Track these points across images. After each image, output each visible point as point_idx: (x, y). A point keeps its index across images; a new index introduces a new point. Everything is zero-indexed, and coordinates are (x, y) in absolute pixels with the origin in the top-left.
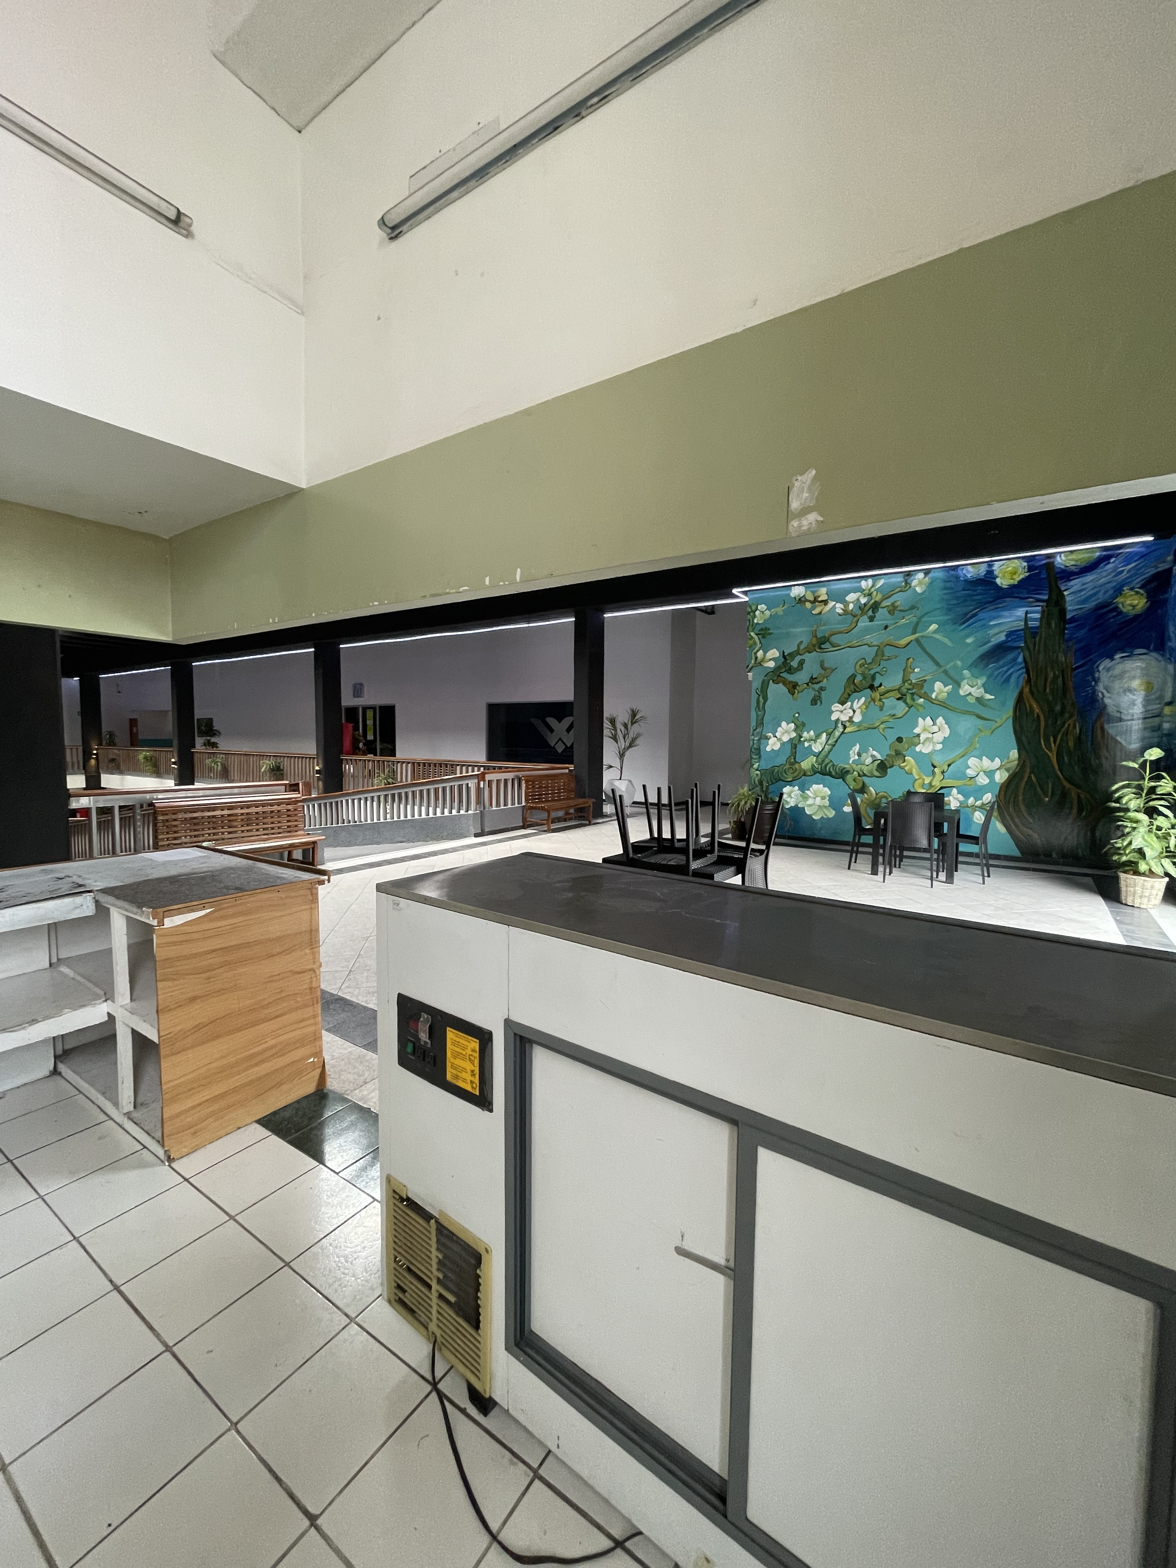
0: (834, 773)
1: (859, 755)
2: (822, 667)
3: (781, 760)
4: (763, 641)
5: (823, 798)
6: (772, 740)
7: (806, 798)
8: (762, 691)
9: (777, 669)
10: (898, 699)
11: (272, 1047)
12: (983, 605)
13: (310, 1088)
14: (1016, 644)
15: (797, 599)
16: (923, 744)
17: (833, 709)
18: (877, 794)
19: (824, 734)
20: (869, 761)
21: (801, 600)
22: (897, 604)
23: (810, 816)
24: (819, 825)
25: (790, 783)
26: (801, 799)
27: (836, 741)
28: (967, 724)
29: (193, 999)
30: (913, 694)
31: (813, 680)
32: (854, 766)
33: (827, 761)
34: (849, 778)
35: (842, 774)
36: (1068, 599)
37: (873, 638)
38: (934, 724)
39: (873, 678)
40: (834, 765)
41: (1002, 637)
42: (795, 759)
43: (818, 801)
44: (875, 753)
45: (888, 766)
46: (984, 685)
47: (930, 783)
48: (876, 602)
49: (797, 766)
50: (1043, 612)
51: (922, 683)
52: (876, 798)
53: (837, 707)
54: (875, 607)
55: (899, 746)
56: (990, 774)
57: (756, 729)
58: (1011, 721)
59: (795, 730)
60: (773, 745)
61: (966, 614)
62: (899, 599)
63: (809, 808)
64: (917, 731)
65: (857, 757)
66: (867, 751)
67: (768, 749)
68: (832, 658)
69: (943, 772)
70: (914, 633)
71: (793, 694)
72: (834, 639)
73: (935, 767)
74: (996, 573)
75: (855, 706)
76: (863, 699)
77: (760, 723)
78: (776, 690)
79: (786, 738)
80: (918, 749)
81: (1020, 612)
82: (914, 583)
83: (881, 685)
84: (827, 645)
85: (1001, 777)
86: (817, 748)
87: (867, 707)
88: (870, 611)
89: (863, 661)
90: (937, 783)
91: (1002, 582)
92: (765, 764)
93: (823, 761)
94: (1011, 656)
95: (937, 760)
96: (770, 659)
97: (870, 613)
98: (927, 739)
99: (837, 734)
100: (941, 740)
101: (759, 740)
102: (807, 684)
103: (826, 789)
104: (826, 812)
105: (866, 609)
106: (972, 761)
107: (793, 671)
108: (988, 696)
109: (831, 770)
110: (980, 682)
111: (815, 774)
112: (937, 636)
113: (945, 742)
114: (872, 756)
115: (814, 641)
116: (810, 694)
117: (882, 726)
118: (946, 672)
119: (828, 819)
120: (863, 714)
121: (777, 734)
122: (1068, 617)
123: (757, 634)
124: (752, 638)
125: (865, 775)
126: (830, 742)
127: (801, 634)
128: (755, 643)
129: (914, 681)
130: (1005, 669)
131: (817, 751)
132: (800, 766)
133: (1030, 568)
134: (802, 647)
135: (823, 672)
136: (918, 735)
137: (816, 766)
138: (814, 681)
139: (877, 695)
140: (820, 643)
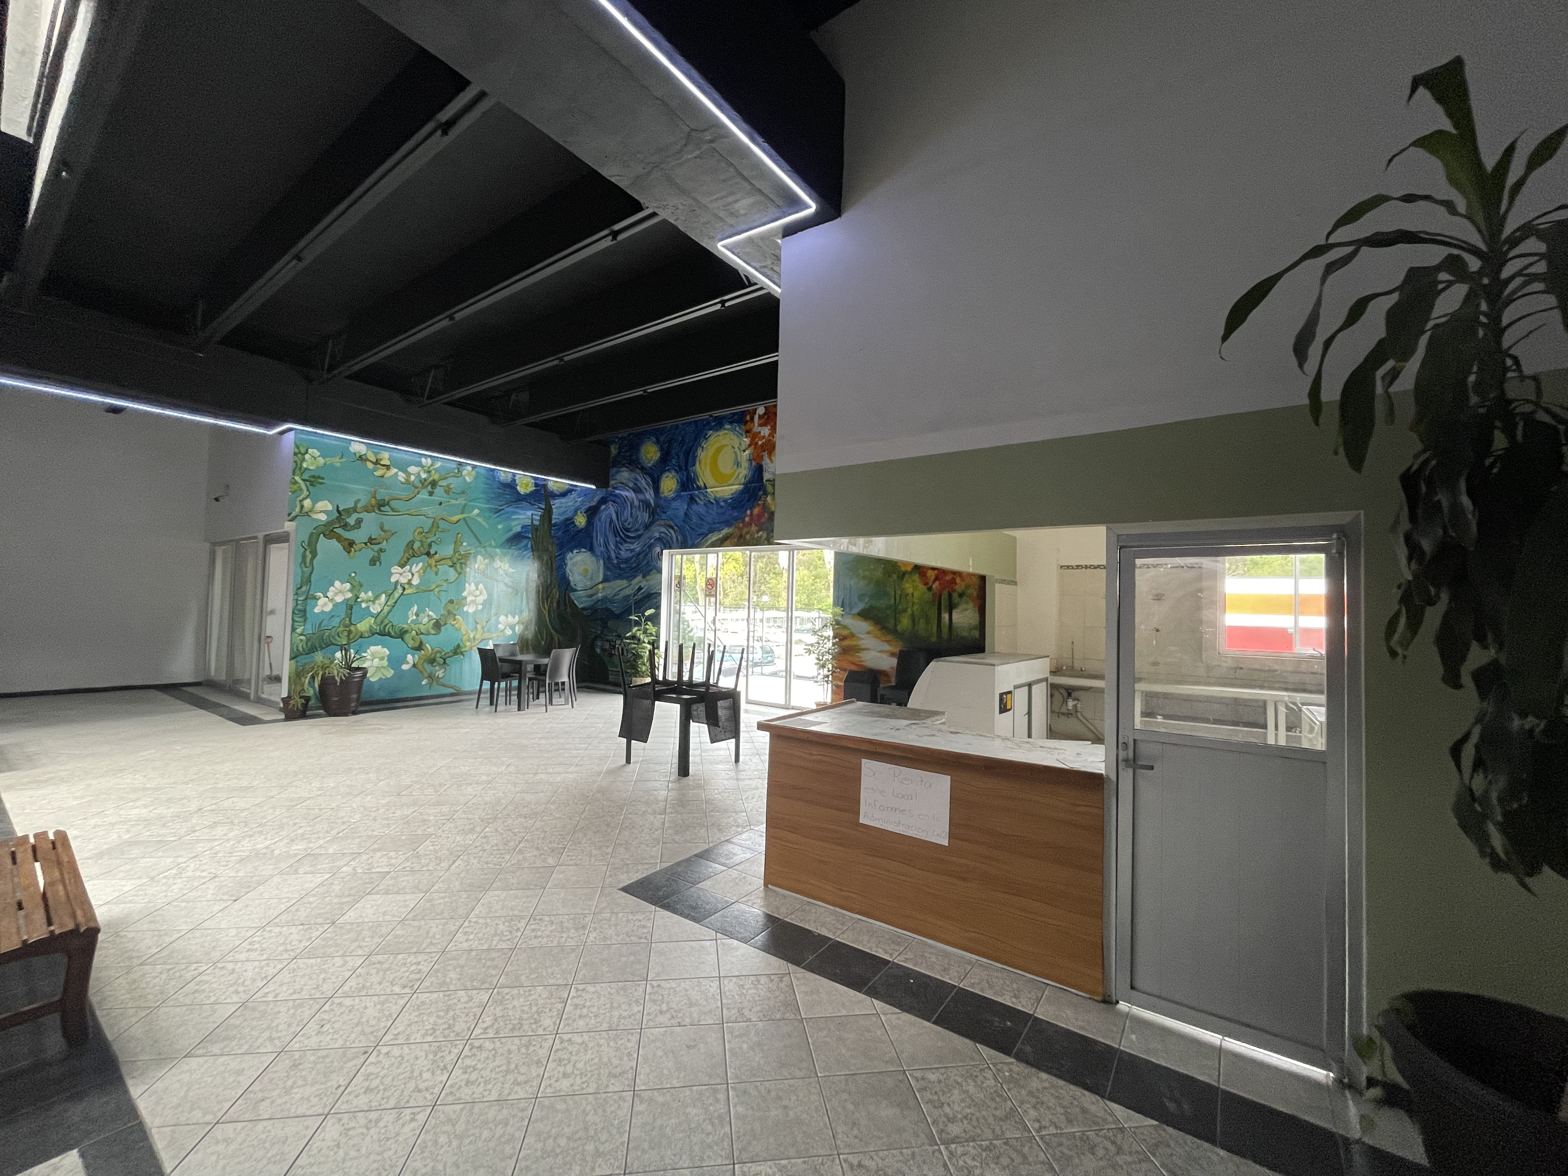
0: (393, 634)
1: (417, 615)
2: (382, 529)
3: (333, 622)
4: (311, 488)
5: (382, 659)
6: (322, 601)
8: (310, 543)
9: (328, 524)
10: (450, 566)
12: (510, 503)
14: (527, 535)
15: (358, 455)
16: (469, 605)
17: (393, 571)
18: (432, 650)
19: (384, 596)
20: (425, 620)
21: (362, 458)
22: (452, 486)
23: (371, 677)
24: (377, 687)
27: (396, 602)
28: (498, 590)
30: (462, 563)
31: (371, 541)
32: (413, 626)
33: (386, 621)
34: (407, 637)
35: (402, 634)
36: (554, 510)
37: (430, 511)
38: (477, 589)
39: (430, 546)
40: (392, 626)
41: (519, 528)
42: (350, 620)
43: (377, 662)
44: (431, 613)
45: (442, 623)
46: (508, 562)
47: (474, 637)
48: (434, 480)
49: (352, 628)
50: (541, 516)
51: (467, 556)
52: (432, 653)
53: (396, 569)
54: (434, 484)
55: (450, 607)
56: (512, 628)
57: (300, 588)
58: (524, 589)
59: (351, 590)
60: (323, 605)
61: (498, 507)
62: (453, 482)
64: (465, 594)
65: (414, 617)
66: (424, 612)
67: (317, 610)
68: (390, 521)
69: (483, 628)
70: (462, 513)
71: (349, 552)
72: (393, 504)
73: (477, 623)
74: (517, 482)
75: (414, 569)
76: (421, 564)
77: (307, 581)
78: (328, 547)
79: (339, 599)
80: (465, 609)
81: (529, 513)
82: (465, 472)
83: (436, 553)
84: (387, 508)
85: (521, 629)
86: (375, 609)
87: (424, 572)
88: (429, 487)
89: (421, 529)
90: (478, 636)
91: (522, 490)
92: (311, 628)
93: (382, 622)
94: (525, 542)
95: (478, 616)
96: (321, 512)
98: (472, 601)
99: (397, 595)
100: (481, 602)
101: (306, 599)
102: (366, 544)
103: (385, 650)
104: (385, 673)
105: (426, 484)
106: (502, 618)
107: (349, 528)
108: (512, 570)
109: (390, 631)
110: (507, 559)
111: (373, 634)
112: (479, 519)
113: (484, 603)
114: (428, 616)
115: (373, 502)
116: (369, 553)
117: (437, 590)
118: (484, 548)
119: (387, 679)
120: (421, 578)
121: (329, 594)
122: (553, 522)
123: (304, 480)
124: (297, 483)
125: (422, 634)
126: (389, 603)
127: (359, 493)
128: (301, 490)
129: (463, 553)
130: (521, 551)
131: (375, 612)
132: (356, 629)
133: (536, 485)
134: (359, 505)
135: (382, 534)
136: (466, 598)
137: (375, 627)
138: (373, 542)
139: (432, 561)
140: (380, 505)
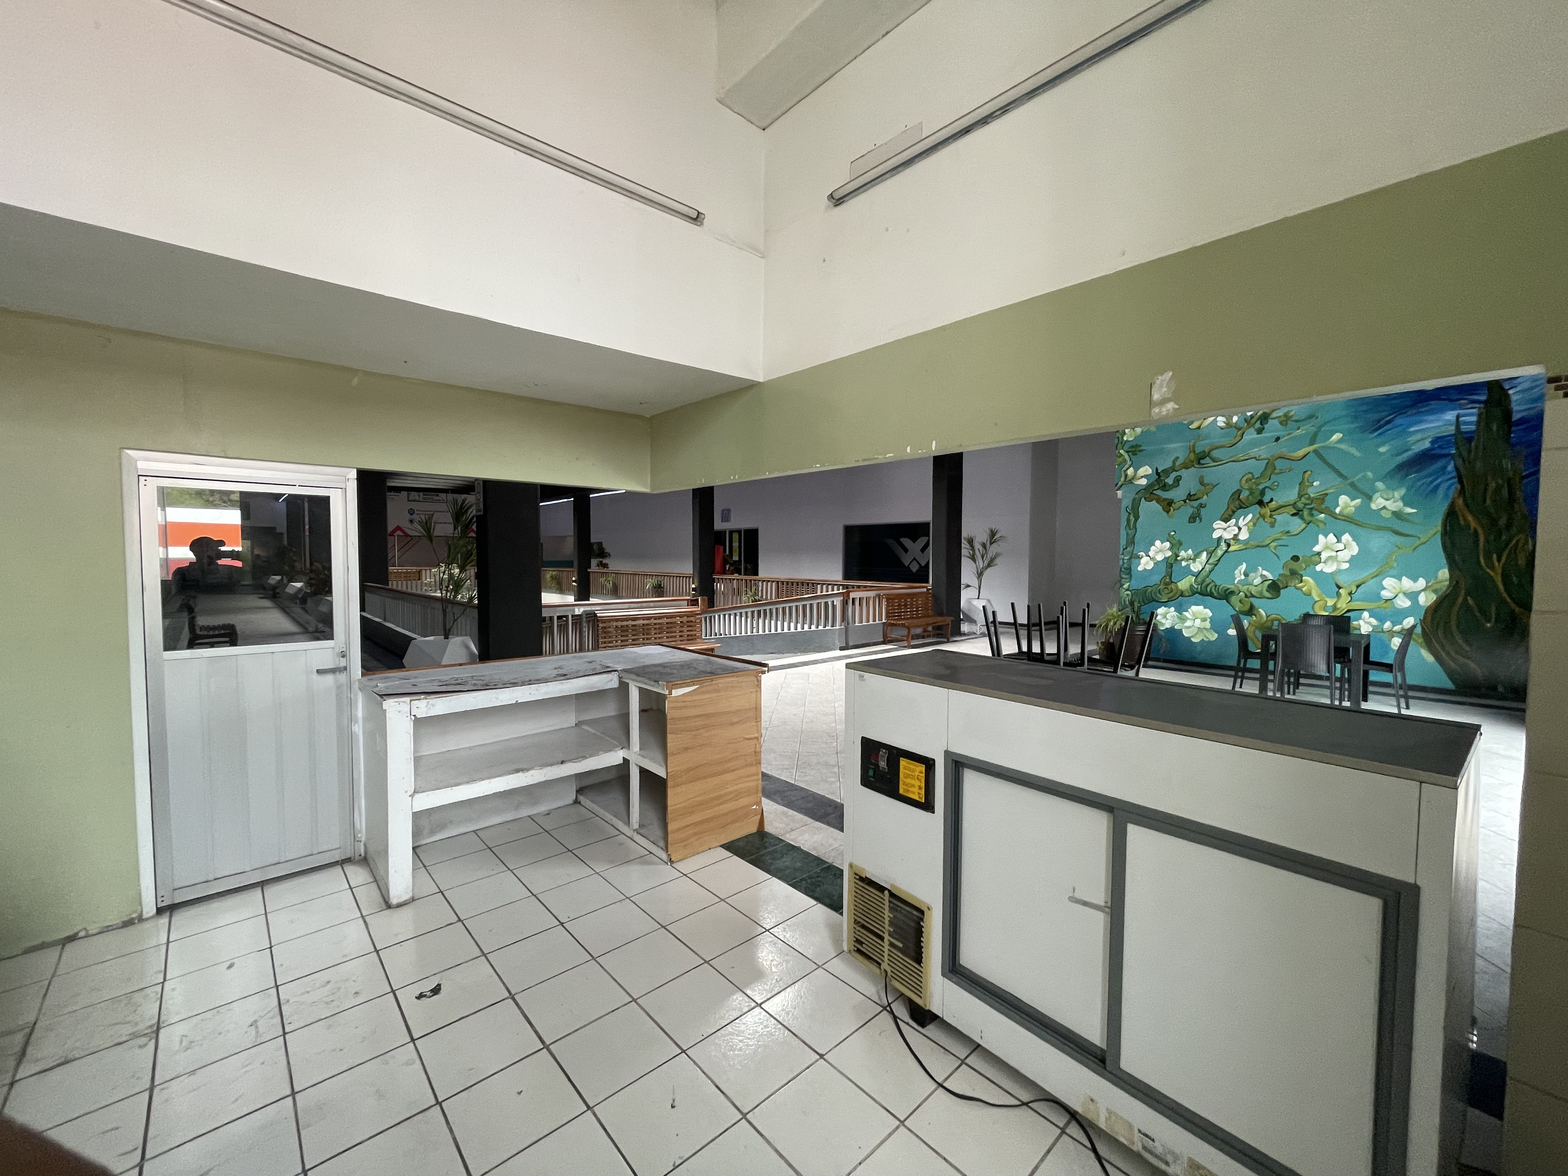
0: (1215, 594)
1: (1246, 575)
2: (1202, 483)
3: (1156, 579)
4: (1133, 457)
5: (1204, 620)
6: (1144, 560)
7: (1183, 620)
8: (1133, 508)
9: (1150, 486)
10: (1293, 515)
11: (731, 793)
12: (1400, 411)
13: (754, 829)
14: (1444, 452)
16: (1325, 562)
17: (1215, 526)
18: (1267, 617)
19: (1205, 554)
20: (1257, 581)
22: (1291, 414)
23: (1189, 638)
24: (1199, 649)
25: (1165, 604)
26: (1177, 621)
27: (1219, 560)
28: (1380, 542)
29: (686, 749)
30: (1311, 509)
31: (1190, 497)
32: (1240, 586)
33: (1208, 581)
34: (1234, 599)
35: (1226, 595)
36: (1514, 398)
37: (1263, 452)
38: (1339, 541)
39: (1263, 493)
40: (1216, 586)
41: (1427, 444)
42: (1170, 578)
43: (1198, 622)
44: (1265, 573)
45: (1281, 585)
46: (1403, 499)
47: (1335, 605)
48: (1265, 413)
49: (1173, 586)
50: (1480, 415)
51: (1323, 498)
52: (1267, 621)
53: (1219, 524)
54: (1265, 418)
55: (1294, 565)
56: (1413, 596)
57: (1126, 548)
58: (1439, 536)
59: (1171, 549)
60: (1145, 564)
61: (1379, 421)
63: (1187, 630)
64: (1316, 549)
65: (1243, 577)
66: (1256, 570)
67: (1140, 568)
68: (1211, 473)
69: (1350, 594)
70: (1311, 444)
71: (1168, 512)
72: (1215, 454)
73: (1339, 588)
75: (1241, 523)
76: (1250, 516)
77: (1131, 542)
78: (1148, 508)
79: (1160, 557)
80: (1318, 568)
81: (1450, 416)
83: (1272, 500)
84: (1207, 460)
85: (1426, 600)
86: (1196, 567)
87: (1254, 525)
88: (1259, 422)
89: (1250, 476)
90: (1343, 605)
92: (1136, 584)
93: (1204, 581)
94: (1439, 464)
95: (1341, 581)
96: (1142, 477)
97: (1258, 425)
98: (1330, 557)
99: (1220, 553)
100: (1348, 558)
101: (1130, 558)
102: (1185, 501)
103: (1208, 611)
104: (1207, 635)
105: (1253, 421)
106: (1388, 582)
107: (1167, 488)
108: (1409, 510)
109: (1213, 590)
110: (1397, 494)
111: (1194, 594)
112: (1343, 446)
113: (1352, 560)
114: (1262, 576)
115: (1192, 456)
116: (1188, 510)
117: (1273, 544)
118: (1352, 485)
119: (1210, 642)
120: (1251, 533)
121: (1151, 554)
122: (1516, 417)
123: (1127, 452)
124: (1121, 455)
125: (1253, 596)
126: (1211, 561)
127: (1178, 450)
128: (1125, 461)
129: (1312, 495)
130: (1430, 479)
131: (1196, 570)
132: (1177, 587)
134: (1178, 464)
135: (1203, 488)
136: (1319, 554)
137: (1196, 586)
138: (1192, 498)
139: (1267, 511)
140: (1199, 459)
